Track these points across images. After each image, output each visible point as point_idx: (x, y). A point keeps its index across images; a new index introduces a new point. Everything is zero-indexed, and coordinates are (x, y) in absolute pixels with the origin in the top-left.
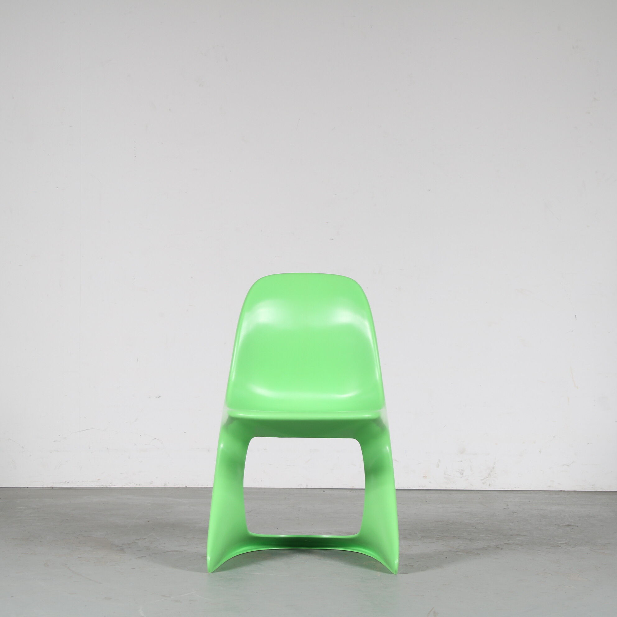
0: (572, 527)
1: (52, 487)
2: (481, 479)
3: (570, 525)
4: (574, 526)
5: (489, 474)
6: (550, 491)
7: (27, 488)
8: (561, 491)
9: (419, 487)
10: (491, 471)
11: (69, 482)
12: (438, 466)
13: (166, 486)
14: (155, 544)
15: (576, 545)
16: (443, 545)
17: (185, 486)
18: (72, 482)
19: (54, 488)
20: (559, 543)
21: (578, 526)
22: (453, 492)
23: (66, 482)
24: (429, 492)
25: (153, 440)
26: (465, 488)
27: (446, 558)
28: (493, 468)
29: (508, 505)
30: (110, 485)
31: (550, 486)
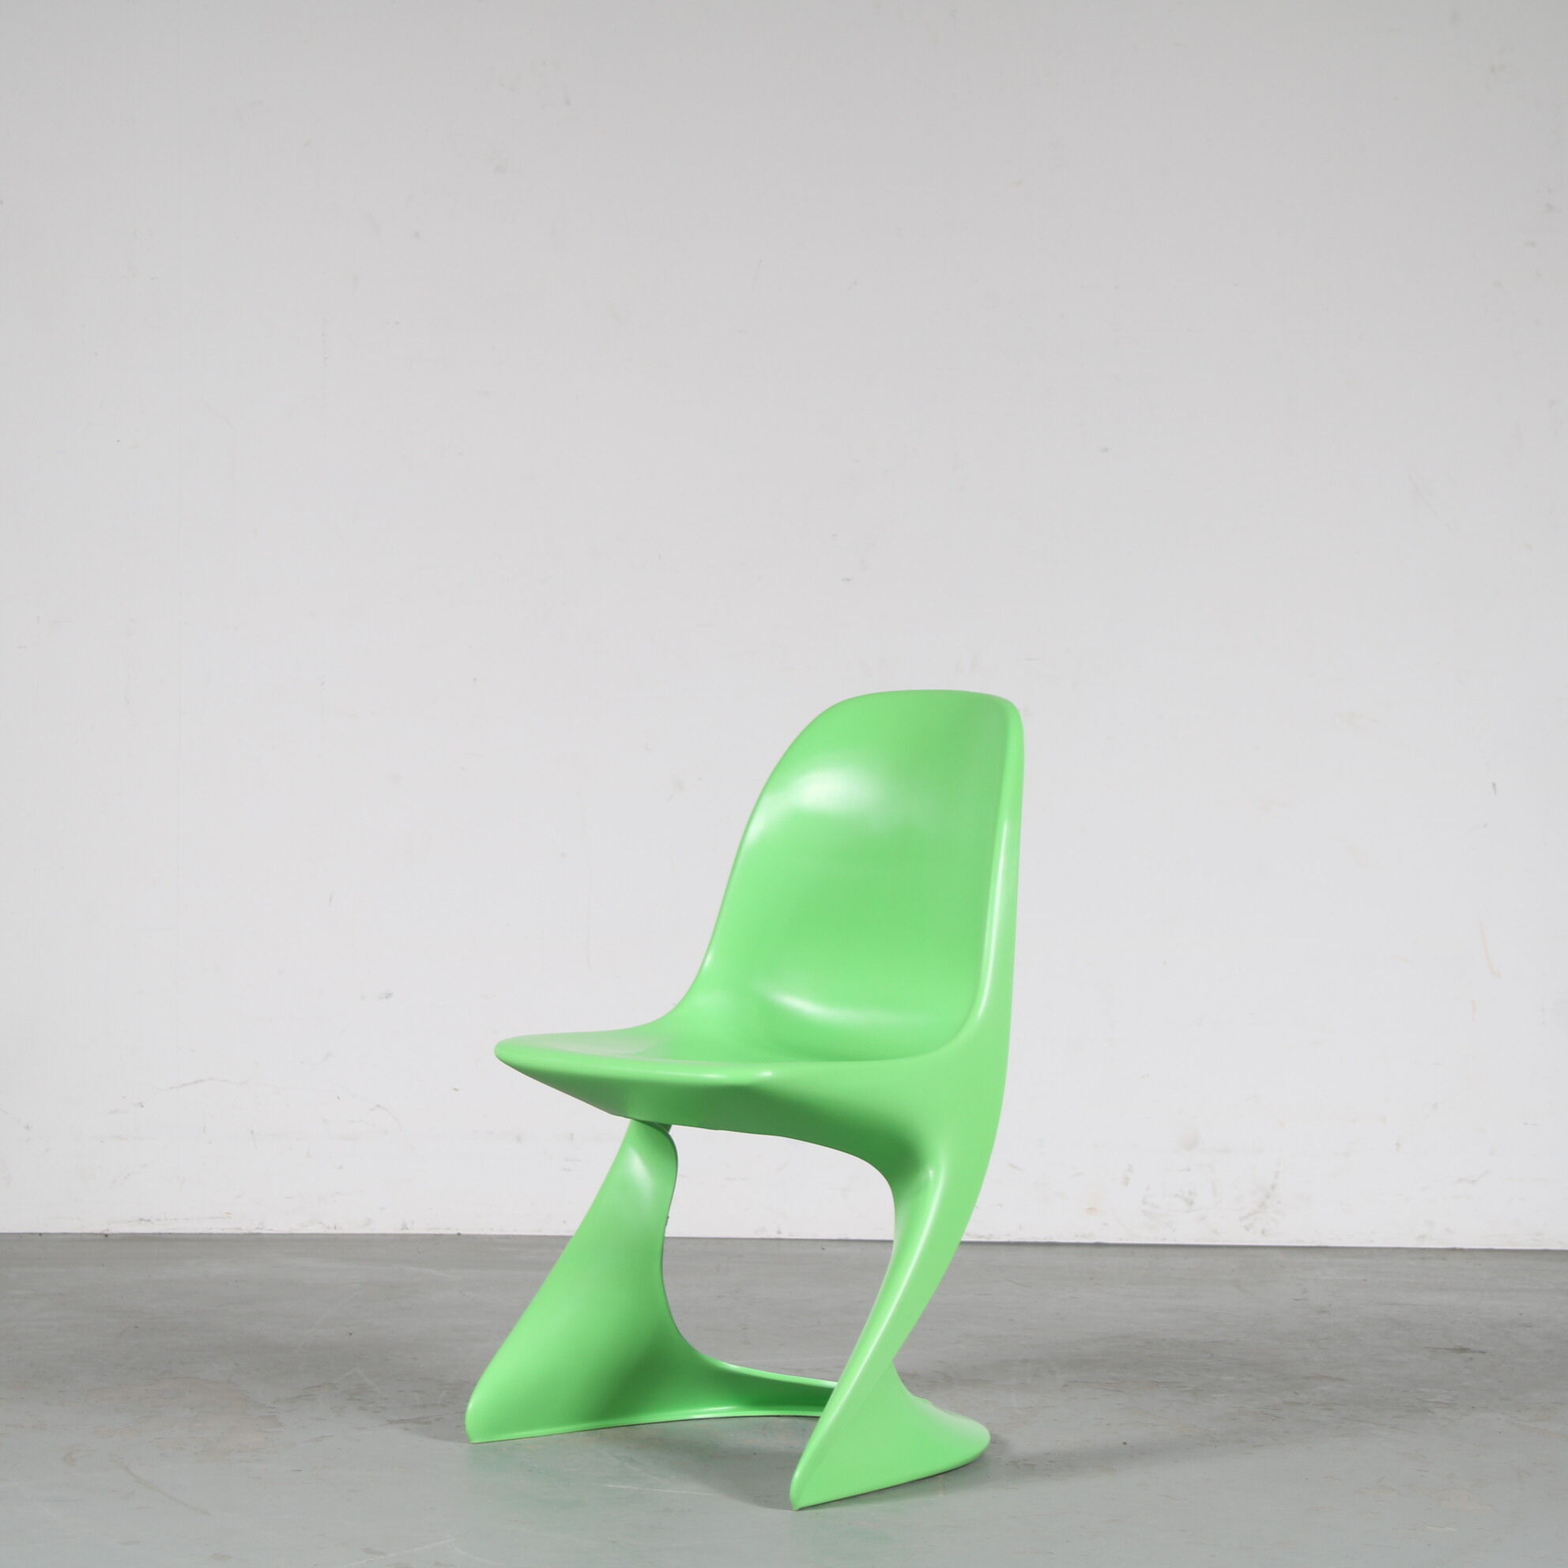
0: (1470, 1355)
1: (106, 1232)
2: (1241, 1218)
3: (1465, 1349)
4: (1474, 1352)
5: (1262, 1204)
6: (1424, 1249)
7: (38, 1237)
8: (1454, 1250)
9: (1077, 1236)
10: (1268, 1197)
11: (149, 1221)
12: (1126, 1182)
13: (407, 1232)
14: (359, 1400)
15: (1473, 1408)
17: (457, 1232)
18: (159, 1220)
19: (111, 1234)
20: (1428, 1402)
21: (1483, 1352)
22: (1167, 1251)
23: (142, 1220)
24: (1099, 1250)
25: (372, 1110)
27: (1127, 1442)
28: (1273, 1187)
29: (1306, 1291)
30: (257, 1228)
31: (1423, 1237)
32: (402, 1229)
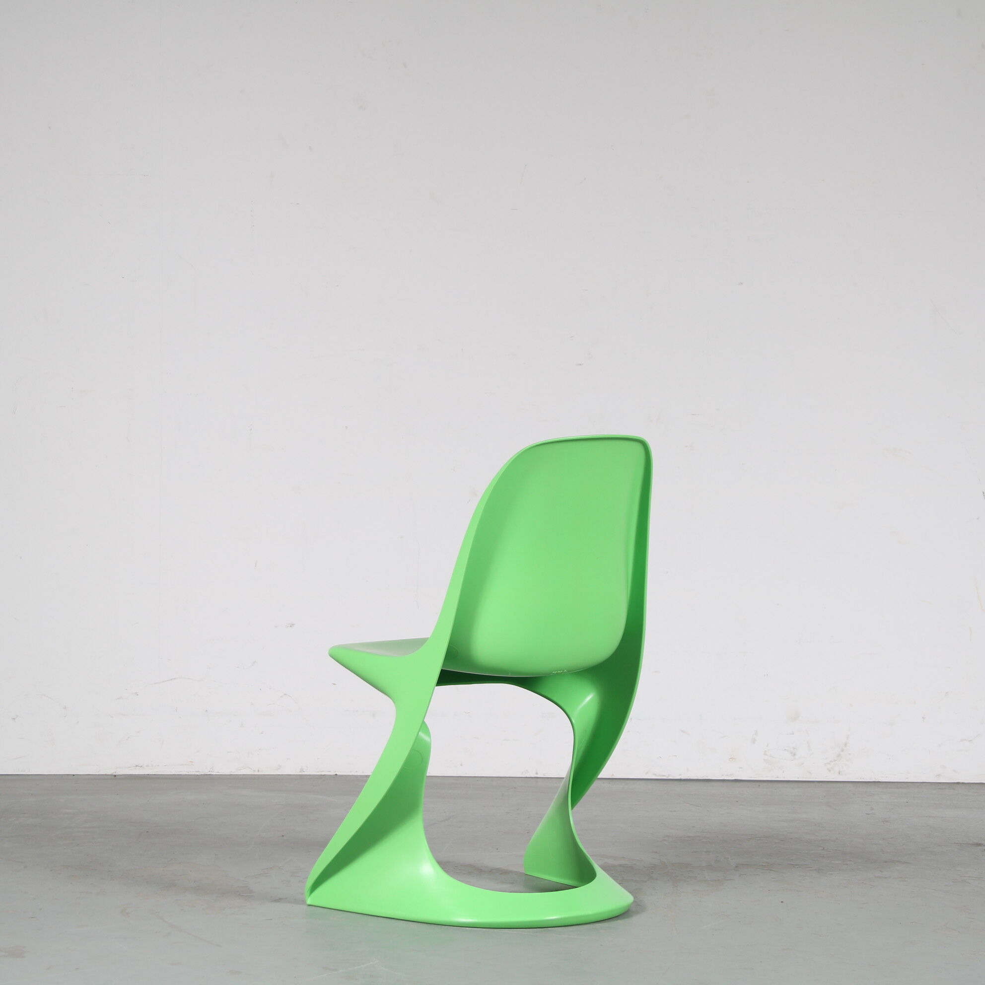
1: (114, 774)
2: (825, 763)
3: (980, 844)
5: (839, 755)
6: (940, 783)
7: (73, 777)
8: (958, 783)
9: (723, 775)
10: (842, 751)
11: (141, 766)
12: (754, 741)
13: (304, 773)
14: (298, 876)
16: (774, 879)
17: (335, 773)
18: (147, 766)
19: (118, 775)
20: (965, 876)
22: (780, 785)
23: (137, 766)
24: (738, 784)
25: (281, 697)
26: (798, 778)
27: (782, 902)
28: (846, 744)
29: (872, 809)
30: (210, 771)
31: (939, 775)
32: (300, 772)
